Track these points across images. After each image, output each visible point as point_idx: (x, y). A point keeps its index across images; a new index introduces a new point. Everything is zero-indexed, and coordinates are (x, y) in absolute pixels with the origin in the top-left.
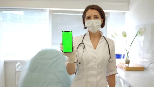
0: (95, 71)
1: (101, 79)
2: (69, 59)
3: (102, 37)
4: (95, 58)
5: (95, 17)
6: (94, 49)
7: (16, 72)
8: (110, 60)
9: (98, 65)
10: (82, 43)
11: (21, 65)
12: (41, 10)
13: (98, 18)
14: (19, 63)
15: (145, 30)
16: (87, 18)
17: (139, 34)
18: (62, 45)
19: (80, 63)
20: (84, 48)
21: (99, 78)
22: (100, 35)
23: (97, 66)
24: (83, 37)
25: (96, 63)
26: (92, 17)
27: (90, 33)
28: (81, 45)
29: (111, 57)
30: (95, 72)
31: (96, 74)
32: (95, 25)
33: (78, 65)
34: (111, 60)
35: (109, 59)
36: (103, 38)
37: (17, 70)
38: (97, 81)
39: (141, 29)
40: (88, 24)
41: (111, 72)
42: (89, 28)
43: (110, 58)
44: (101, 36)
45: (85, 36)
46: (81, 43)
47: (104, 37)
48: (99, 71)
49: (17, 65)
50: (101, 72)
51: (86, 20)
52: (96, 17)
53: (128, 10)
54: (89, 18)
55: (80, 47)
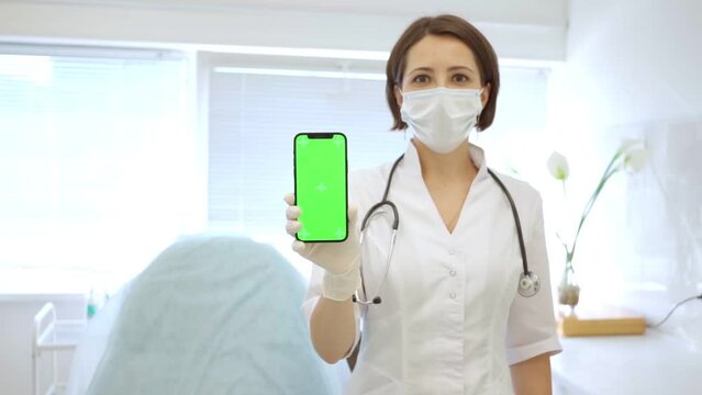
0: (451, 337)
1: (484, 379)
2: (327, 278)
3: (482, 172)
4: (453, 273)
5: (454, 76)
6: (448, 232)
7: (36, 352)
8: (524, 283)
9: (468, 311)
10: (385, 202)
11: (58, 319)
12: (154, 54)
13: (467, 78)
14: (48, 307)
15: (646, 145)
16: (415, 80)
17: (625, 167)
18: (296, 204)
19: (377, 301)
20: (396, 227)
21: (474, 373)
22: (470, 163)
23: (462, 316)
24: (389, 173)
25: (458, 298)
26: (442, 77)
27: (423, 151)
28: (380, 210)
29: (529, 270)
30: (454, 345)
31: (461, 351)
32: (453, 116)
33: (365, 309)
34: (530, 281)
35: (521, 278)
36: (485, 178)
37: (40, 341)
38: (466, 388)
39: (627, 144)
40: (417, 108)
41: (530, 343)
42: (423, 129)
43: (526, 272)
44: (477, 169)
45: (398, 169)
46: (380, 201)
47: (489, 171)
48: (476, 337)
49: (39, 317)
50: (484, 344)
51: (407, 91)
52: (458, 78)
53: (564, 58)
54: (424, 78)
55: (374, 223)
